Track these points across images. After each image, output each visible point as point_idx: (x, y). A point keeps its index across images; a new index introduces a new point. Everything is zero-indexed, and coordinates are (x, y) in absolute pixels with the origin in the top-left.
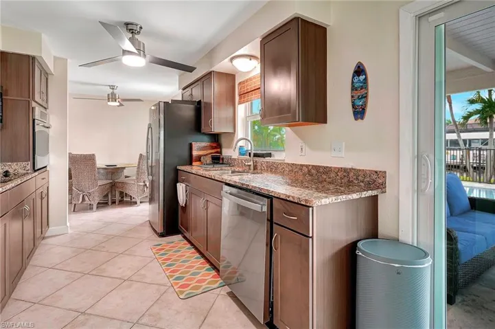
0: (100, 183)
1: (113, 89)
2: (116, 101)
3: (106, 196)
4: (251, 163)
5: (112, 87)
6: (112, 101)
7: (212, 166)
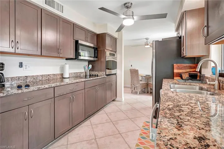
0: (141, 82)
1: (147, 40)
2: (148, 45)
3: (145, 89)
4: (216, 83)
5: (147, 39)
6: (147, 45)
7: (190, 81)
